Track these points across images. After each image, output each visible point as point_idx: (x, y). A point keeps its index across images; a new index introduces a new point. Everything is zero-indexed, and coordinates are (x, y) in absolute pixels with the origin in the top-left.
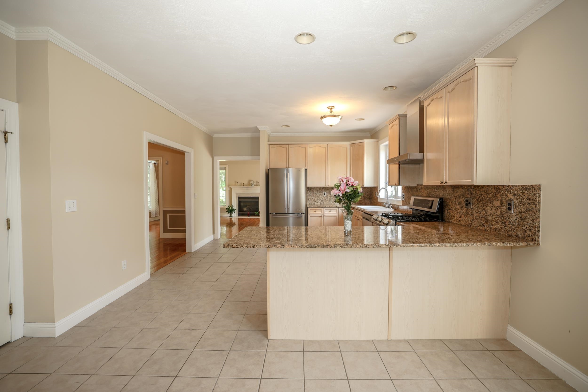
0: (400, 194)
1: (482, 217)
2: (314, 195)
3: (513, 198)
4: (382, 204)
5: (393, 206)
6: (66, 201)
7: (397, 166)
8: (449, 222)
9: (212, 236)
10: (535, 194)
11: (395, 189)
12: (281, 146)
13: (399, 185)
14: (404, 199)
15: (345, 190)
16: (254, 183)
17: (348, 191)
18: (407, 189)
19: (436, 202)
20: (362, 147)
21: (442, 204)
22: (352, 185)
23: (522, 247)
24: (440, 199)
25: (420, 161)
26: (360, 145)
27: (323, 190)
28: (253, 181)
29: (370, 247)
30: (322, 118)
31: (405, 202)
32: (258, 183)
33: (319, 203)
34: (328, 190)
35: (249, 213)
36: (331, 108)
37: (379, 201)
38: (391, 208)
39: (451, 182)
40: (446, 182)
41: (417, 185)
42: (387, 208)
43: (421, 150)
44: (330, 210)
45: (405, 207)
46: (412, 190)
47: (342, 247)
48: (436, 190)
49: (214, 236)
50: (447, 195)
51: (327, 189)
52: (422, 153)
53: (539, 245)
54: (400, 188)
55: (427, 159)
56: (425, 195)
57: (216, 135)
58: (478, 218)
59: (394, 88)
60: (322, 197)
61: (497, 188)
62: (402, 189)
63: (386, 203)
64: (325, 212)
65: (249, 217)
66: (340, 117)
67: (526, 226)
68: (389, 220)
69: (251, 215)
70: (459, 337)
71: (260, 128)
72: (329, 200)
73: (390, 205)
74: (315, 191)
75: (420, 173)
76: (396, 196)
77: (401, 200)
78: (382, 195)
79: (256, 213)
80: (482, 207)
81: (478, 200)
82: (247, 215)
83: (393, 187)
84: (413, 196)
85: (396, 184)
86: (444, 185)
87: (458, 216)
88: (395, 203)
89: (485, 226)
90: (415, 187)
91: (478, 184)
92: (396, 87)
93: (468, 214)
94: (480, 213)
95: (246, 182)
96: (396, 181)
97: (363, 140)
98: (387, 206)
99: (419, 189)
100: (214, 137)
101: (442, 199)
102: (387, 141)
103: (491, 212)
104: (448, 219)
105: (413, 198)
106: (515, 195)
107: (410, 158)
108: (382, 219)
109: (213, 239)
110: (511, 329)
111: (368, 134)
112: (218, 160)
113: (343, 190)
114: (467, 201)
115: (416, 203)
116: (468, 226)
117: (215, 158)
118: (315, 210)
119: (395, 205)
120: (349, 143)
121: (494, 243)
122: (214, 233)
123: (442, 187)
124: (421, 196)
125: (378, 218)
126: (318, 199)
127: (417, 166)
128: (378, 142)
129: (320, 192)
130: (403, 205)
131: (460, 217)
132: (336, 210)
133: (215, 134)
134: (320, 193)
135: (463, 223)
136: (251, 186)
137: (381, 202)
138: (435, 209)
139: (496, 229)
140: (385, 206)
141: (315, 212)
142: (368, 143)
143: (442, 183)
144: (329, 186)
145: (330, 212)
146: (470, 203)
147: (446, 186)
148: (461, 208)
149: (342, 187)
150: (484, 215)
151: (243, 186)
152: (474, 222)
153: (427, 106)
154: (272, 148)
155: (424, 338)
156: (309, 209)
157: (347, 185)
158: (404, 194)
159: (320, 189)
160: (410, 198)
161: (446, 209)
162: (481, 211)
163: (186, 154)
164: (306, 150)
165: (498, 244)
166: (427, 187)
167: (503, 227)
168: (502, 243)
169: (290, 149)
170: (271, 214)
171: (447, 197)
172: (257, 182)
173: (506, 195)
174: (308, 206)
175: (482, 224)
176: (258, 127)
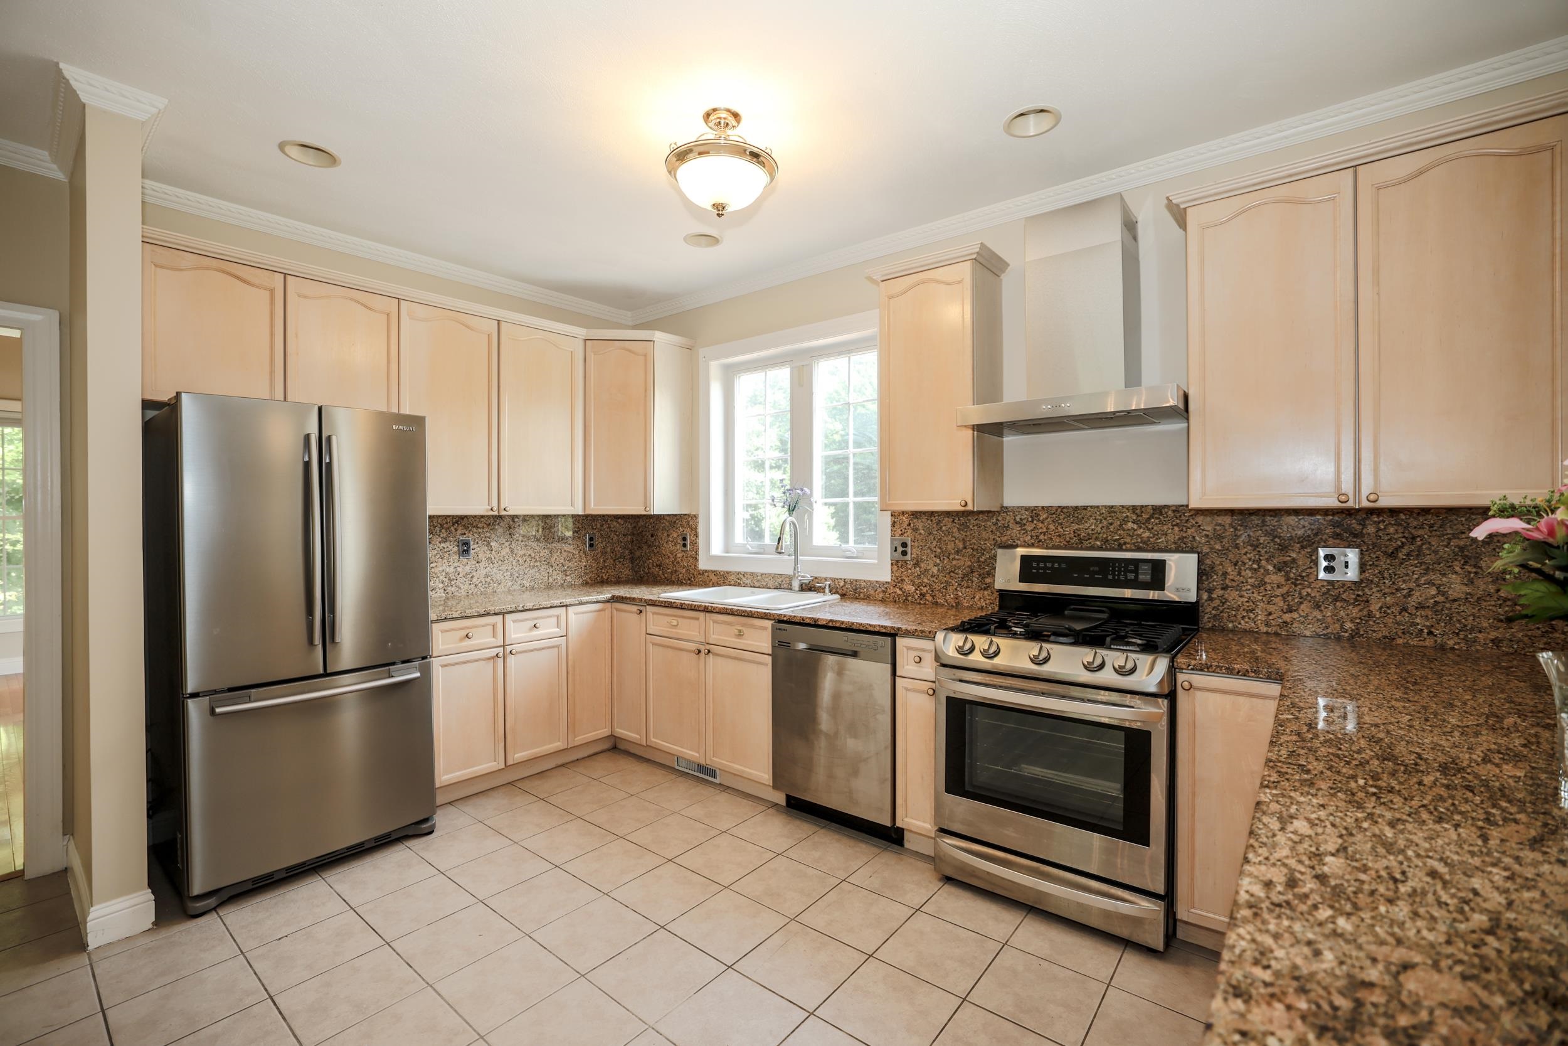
1: (1417, 608)
4: (731, 578)
14: (905, 558)
18: (929, 524)
19: (1185, 564)
20: (640, 360)
26: (630, 351)
27: (456, 530)
34: (481, 530)
44: (534, 622)
46: (965, 527)
51: (477, 527)
60: (456, 564)
64: (512, 635)
72: (487, 576)
78: (715, 545)
80: (1415, 576)
87: (1273, 608)
89: (1436, 636)
90: (990, 516)
93: (1335, 600)
94: (1409, 595)
97: (644, 332)
98: (797, 585)
115: (1044, 570)
118: (464, 633)
120: (582, 332)
126: (434, 576)
128: (695, 345)
129: (445, 540)
132: (558, 617)
134: (443, 545)
137: (715, 574)
138: (1187, 590)
141: (469, 642)
142: (663, 347)
144: (503, 513)
145: (535, 633)
150: (1432, 601)
152: (1371, 623)
154: (160, 267)
158: (905, 540)
162: (1411, 590)
170: (194, 695)
175: (1422, 630)
176: (62, 65)
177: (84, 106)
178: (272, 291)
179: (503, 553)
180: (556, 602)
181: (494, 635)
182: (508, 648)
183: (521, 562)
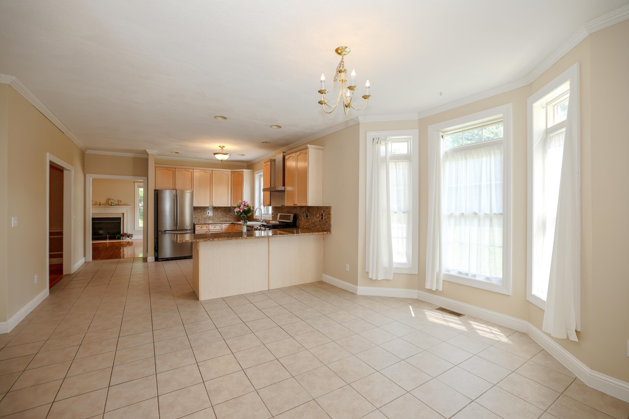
0: (270, 212)
2: (199, 214)
3: (323, 213)
4: (257, 220)
5: (266, 221)
6: (13, 217)
7: (269, 193)
8: (299, 227)
9: (84, 258)
10: (330, 210)
11: (267, 208)
12: (167, 168)
13: (270, 206)
14: (273, 216)
15: (243, 208)
16: (115, 201)
17: (246, 209)
18: (275, 209)
19: (292, 215)
20: (241, 175)
21: (296, 217)
22: (247, 206)
23: (325, 234)
24: (294, 214)
25: (284, 191)
26: (239, 174)
28: (113, 199)
29: (260, 237)
30: (215, 154)
31: (274, 218)
32: (120, 202)
33: (203, 221)
35: (108, 236)
36: (222, 147)
37: (254, 218)
38: (264, 222)
39: (299, 205)
40: (296, 205)
41: (282, 206)
42: (261, 222)
43: (284, 185)
44: (214, 226)
45: (274, 222)
46: (278, 209)
47: (245, 238)
48: (292, 209)
49: (85, 259)
50: (297, 212)
52: (284, 187)
53: (331, 233)
54: (270, 208)
55: (287, 191)
56: (286, 212)
57: (89, 152)
58: (311, 223)
59: (268, 143)
60: (206, 216)
61: (318, 208)
62: (272, 209)
63: (261, 219)
64: (211, 228)
65: (108, 241)
66: (229, 155)
67: (328, 225)
68: (265, 228)
69: (110, 239)
70: (303, 283)
71: (148, 151)
72: (213, 218)
73: (263, 220)
74: (199, 211)
75: (283, 198)
76: (267, 214)
77: (271, 216)
78: (257, 214)
79: (118, 235)
80: (312, 218)
81: (311, 214)
82: (105, 239)
83: (266, 207)
84: (280, 213)
85: (268, 205)
86: (295, 206)
87: (303, 223)
88: (267, 219)
90: (281, 207)
91: (309, 205)
92: (269, 143)
93: (307, 222)
95: (103, 201)
96: (269, 203)
97: (242, 170)
98: (261, 221)
99: (283, 209)
100: (86, 153)
101: (295, 214)
102: (262, 172)
103: (316, 220)
104: (299, 226)
105: (279, 215)
106: (324, 211)
107: (278, 189)
108: (260, 228)
109: (84, 262)
110: (324, 275)
111: (245, 164)
112: (90, 178)
113: (242, 208)
114: (307, 215)
115: (281, 217)
116: (307, 228)
117: (87, 175)
118: (201, 227)
119: (267, 220)
120: (230, 170)
121: (314, 233)
122: (85, 256)
123: (295, 207)
124: (284, 213)
125: (258, 228)
126: (202, 218)
127: (282, 193)
128: (254, 172)
130: (272, 220)
131: (304, 224)
132: (220, 226)
133: (88, 150)
134: (204, 212)
135: (305, 227)
136: (111, 205)
137: (257, 219)
138: (291, 220)
139: (318, 228)
140: (259, 221)
141: (202, 229)
142: (246, 173)
143: (294, 205)
144: (213, 206)
145: (215, 228)
146: (308, 216)
147: (296, 206)
148: (304, 219)
149: (242, 207)
150: (313, 222)
151: (100, 205)
153: (287, 159)
154: (158, 170)
155: (286, 286)
156: (196, 226)
157: (245, 206)
158: (273, 212)
159: (204, 209)
160: (277, 215)
161: (297, 220)
162: (312, 220)
163: (65, 172)
164: (192, 174)
165: (316, 233)
166: (288, 207)
167: (320, 227)
168: (317, 233)
169: (176, 172)
170: (159, 231)
171: (298, 213)
172: (118, 201)
173: (321, 211)
174: (195, 223)
176: (146, 150)
177: (148, 154)
178: (173, 171)
179: (216, 214)
180: (228, 223)
181: (207, 228)
182: (210, 230)
183: (220, 216)
